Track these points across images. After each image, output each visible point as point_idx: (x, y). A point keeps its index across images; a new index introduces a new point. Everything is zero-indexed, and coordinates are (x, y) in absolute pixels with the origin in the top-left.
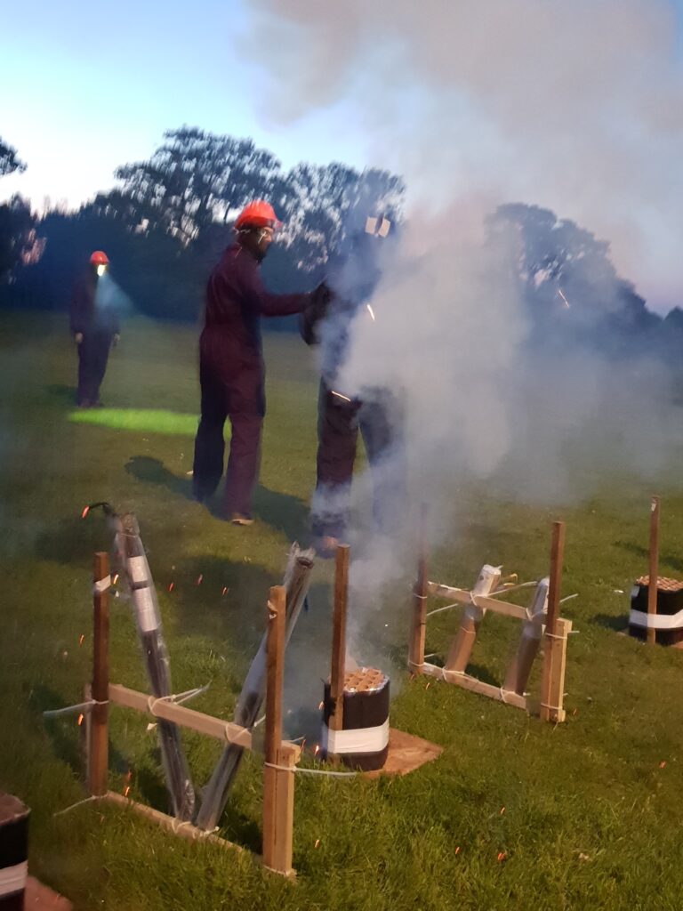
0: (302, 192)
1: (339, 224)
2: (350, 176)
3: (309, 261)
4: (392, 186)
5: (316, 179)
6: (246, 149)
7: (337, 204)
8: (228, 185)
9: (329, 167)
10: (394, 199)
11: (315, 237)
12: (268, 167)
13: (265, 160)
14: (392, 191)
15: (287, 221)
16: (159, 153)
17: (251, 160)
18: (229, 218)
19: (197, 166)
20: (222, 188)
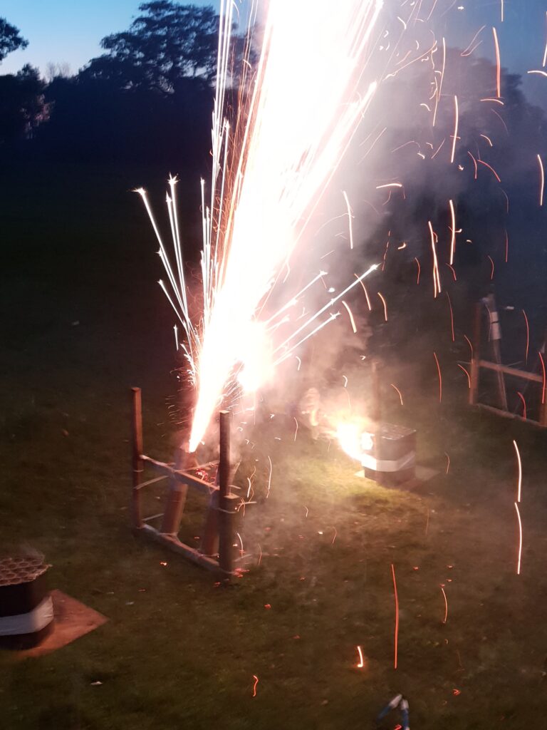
6: (208, 15)
16: (137, 24)
17: (213, 25)
18: (197, 74)
19: (168, 33)
20: (189, 51)
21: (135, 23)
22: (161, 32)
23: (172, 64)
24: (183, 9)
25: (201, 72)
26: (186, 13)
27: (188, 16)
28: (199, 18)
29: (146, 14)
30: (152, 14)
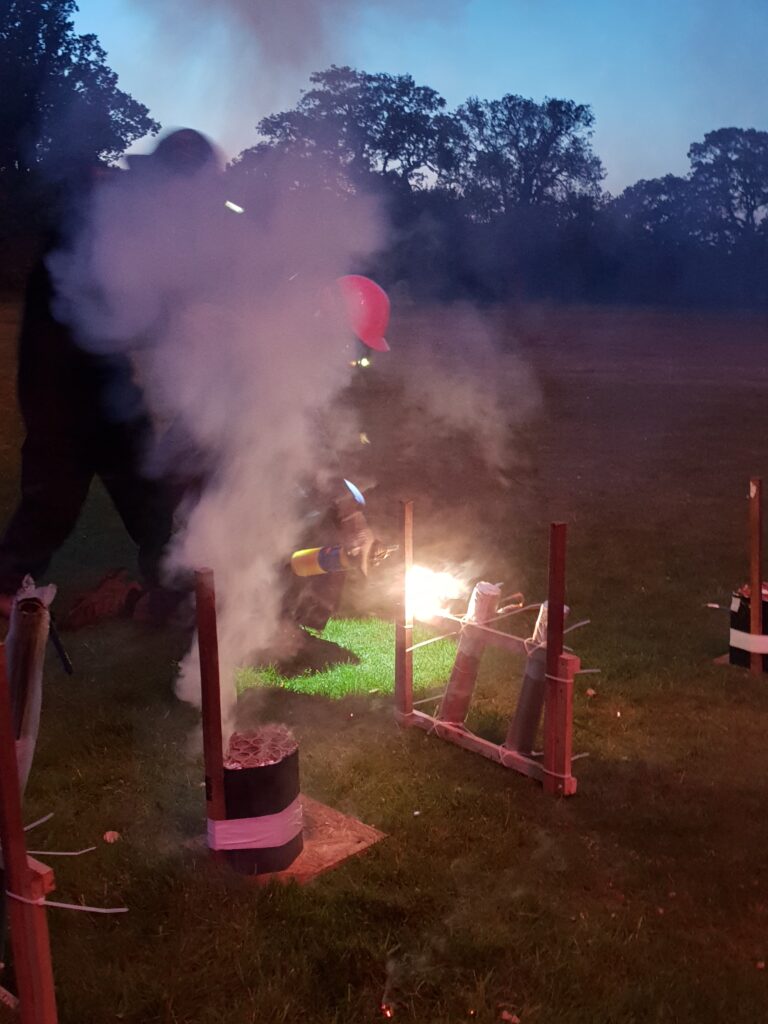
0: (472, 132)
1: (516, 167)
2: (528, 107)
3: (483, 213)
4: (577, 118)
5: (489, 115)
6: (405, 86)
7: (514, 143)
8: (386, 131)
9: (504, 99)
10: (580, 131)
11: (488, 184)
12: (431, 106)
13: (428, 97)
14: (577, 123)
15: (457, 168)
16: (307, 101)
17: (411, 101)
18: (388, 169)
19: (349, 112)
20: (378, 136)
21: (305, 99)
22: (340, 111)
23: (354, 155)
24: (370, 78)
26: (375, 84)
27: (377, 89)
28: (393, 91)
29: (319, 87)
30: (327, 88)
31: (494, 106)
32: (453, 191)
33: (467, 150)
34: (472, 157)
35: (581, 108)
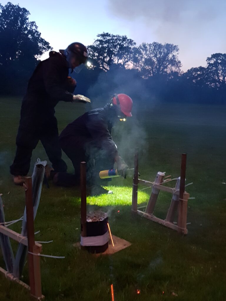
0: (143, 53)
1: (156, 63)
2: (160, 46)
3: (146, 76)
4: (174, 49)
5: (148, 48)
6: (124, 39)
7: (156, 56)
8: (118, 51)
9: (153, 43)
10: (175, 53)
11: (148, 67)
12: (132, 45)
13: (131, 42)
14: (174, 51)
15: (139, 63)
16: (96, 42)
17: (126, 43)
18: (119, 63)
19: (108, 46)
20: (116, 53)
21: (95, 42)
22: (105, 45)
23: (109, 58)
24: (114, 36)
25: (121, 61)
26: (115, 38)
27: (116, 39)
28: (121, 40)
29: (100, 38)
30: (102, 39)
31: (150, 45)
32: (138, 69)
33: (142, 57)
34: (143, 60)
35: (175, 46)
